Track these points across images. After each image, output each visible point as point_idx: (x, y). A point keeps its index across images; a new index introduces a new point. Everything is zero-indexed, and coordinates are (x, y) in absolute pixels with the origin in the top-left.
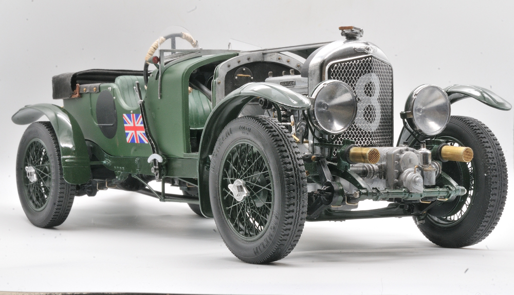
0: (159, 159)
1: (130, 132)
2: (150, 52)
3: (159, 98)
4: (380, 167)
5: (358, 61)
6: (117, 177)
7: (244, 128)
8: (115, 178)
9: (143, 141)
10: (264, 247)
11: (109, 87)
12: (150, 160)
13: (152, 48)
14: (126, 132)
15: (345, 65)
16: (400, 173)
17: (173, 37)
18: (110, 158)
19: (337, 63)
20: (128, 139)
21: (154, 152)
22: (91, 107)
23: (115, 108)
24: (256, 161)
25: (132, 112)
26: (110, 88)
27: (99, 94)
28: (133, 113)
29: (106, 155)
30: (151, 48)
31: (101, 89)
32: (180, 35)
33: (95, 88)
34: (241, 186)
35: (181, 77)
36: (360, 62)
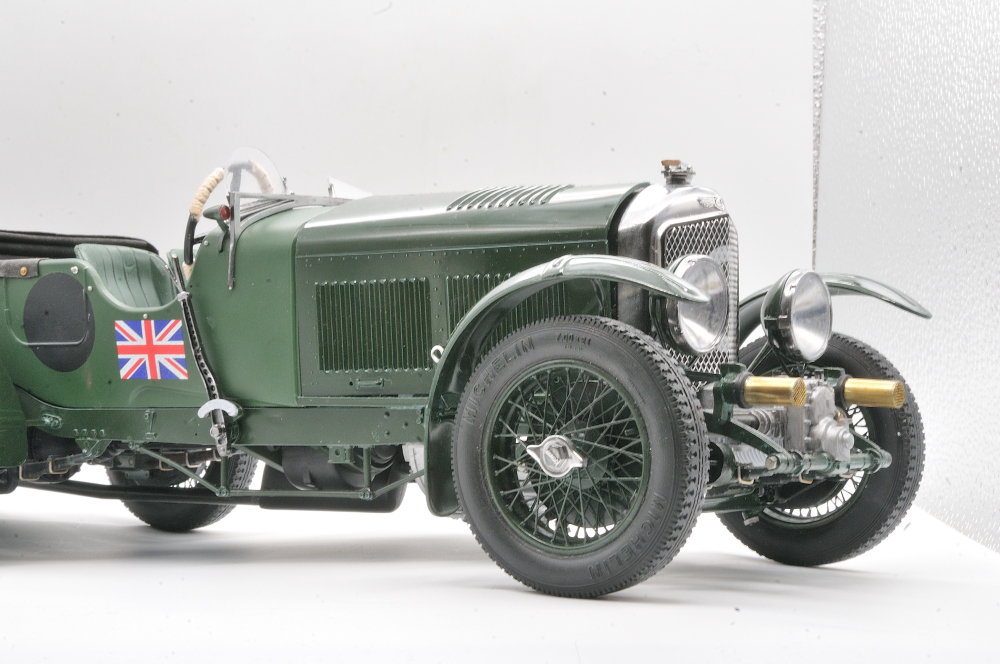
0: (232, 410)
1: (134, 359)
2: (201, 198)
3: (230, 288)
4: (777, 415)
5: (708, 223)
6: (85, 451)
7: (572, 338)
8: (81, 452)
9: (171, 374)
10: (620, 563)
11: (73, 265)
12: (203, 412)
13: (206, 190)
14: (120, 356)
15: (688, 229)
16: (812, 426)
17: (236, 170)
18: (57, 412)
19: (676, 226)
20: (123, 372)
21: (212, 397)
22: (8, 306)
23: (88, 308)
24: (595, 400)
25: (145, 316)
26: (75, 270)
27: (35, 281)
28: (149, 318)
29: (44, 406)
30: (202, 189)
31: (42, 271)
32: (249, 167)
33: (23, 269)
34: (564, 448)
35: (290, 247)
36: (711, 225)
